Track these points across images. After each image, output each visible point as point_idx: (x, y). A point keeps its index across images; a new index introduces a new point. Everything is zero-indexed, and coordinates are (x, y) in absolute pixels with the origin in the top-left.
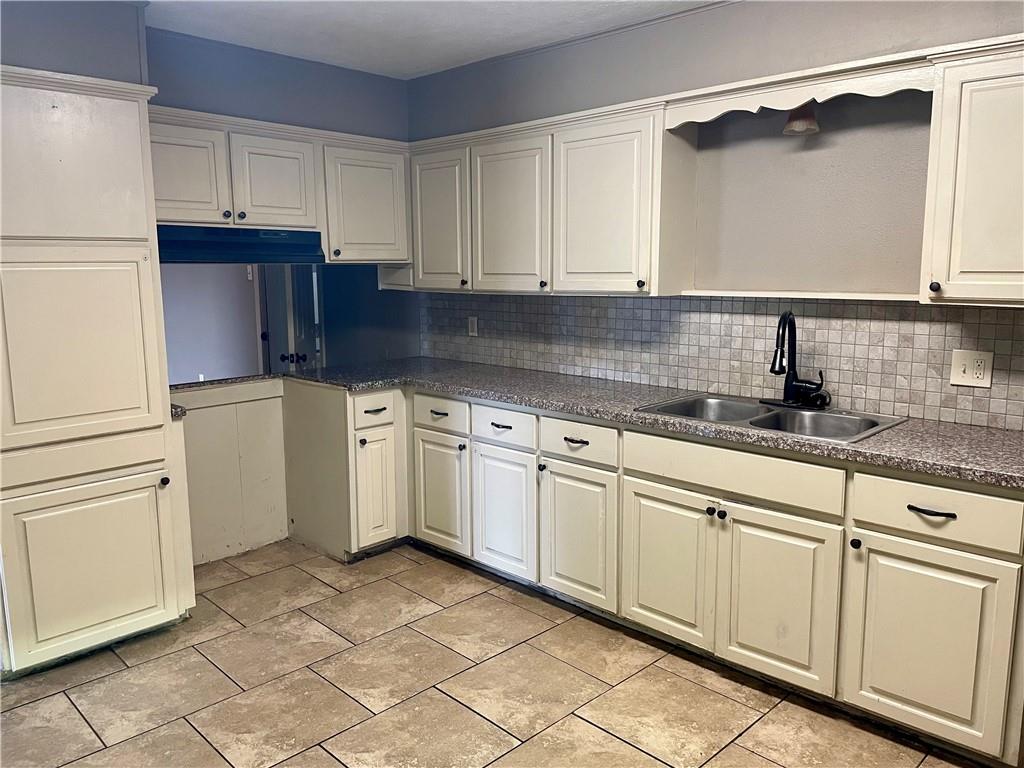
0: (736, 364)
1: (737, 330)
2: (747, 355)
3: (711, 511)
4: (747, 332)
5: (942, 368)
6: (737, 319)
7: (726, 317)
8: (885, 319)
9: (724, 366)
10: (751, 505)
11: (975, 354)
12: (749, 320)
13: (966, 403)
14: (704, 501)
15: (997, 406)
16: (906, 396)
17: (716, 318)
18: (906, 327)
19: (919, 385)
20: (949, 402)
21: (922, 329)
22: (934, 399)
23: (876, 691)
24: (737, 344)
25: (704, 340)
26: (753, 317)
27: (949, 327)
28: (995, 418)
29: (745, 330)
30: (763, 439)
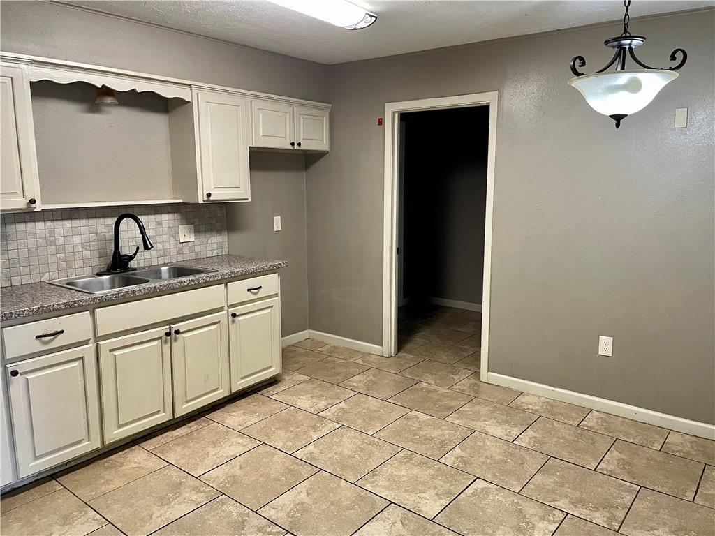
0: (62, 256)
1: (59, 231)
2: (68, 248)
3: (168, 334)
4: (67, 232)
5: (175, 235)
6: (58, 224)
7: (49, 224)
8: (148, 214)
9: (52, 259)
10: (182, 321)
11: (188, 226)
12: (67, 224)
13: (186, 250)
14: (160, 331)
15: (198, 249)
16: (162, 253)
17: (40, 225)
18: (158, 217)
19: (167, 246)
20: (180, 252)
21: (165, 217)
22: (173, 252)
23: (242, 378)
24: (60, 241)
25: (32, 243)
26: (70, 221)
27: (176, 215)
28: (197, 254)
29: (65, 231)
30: (192, 281)
